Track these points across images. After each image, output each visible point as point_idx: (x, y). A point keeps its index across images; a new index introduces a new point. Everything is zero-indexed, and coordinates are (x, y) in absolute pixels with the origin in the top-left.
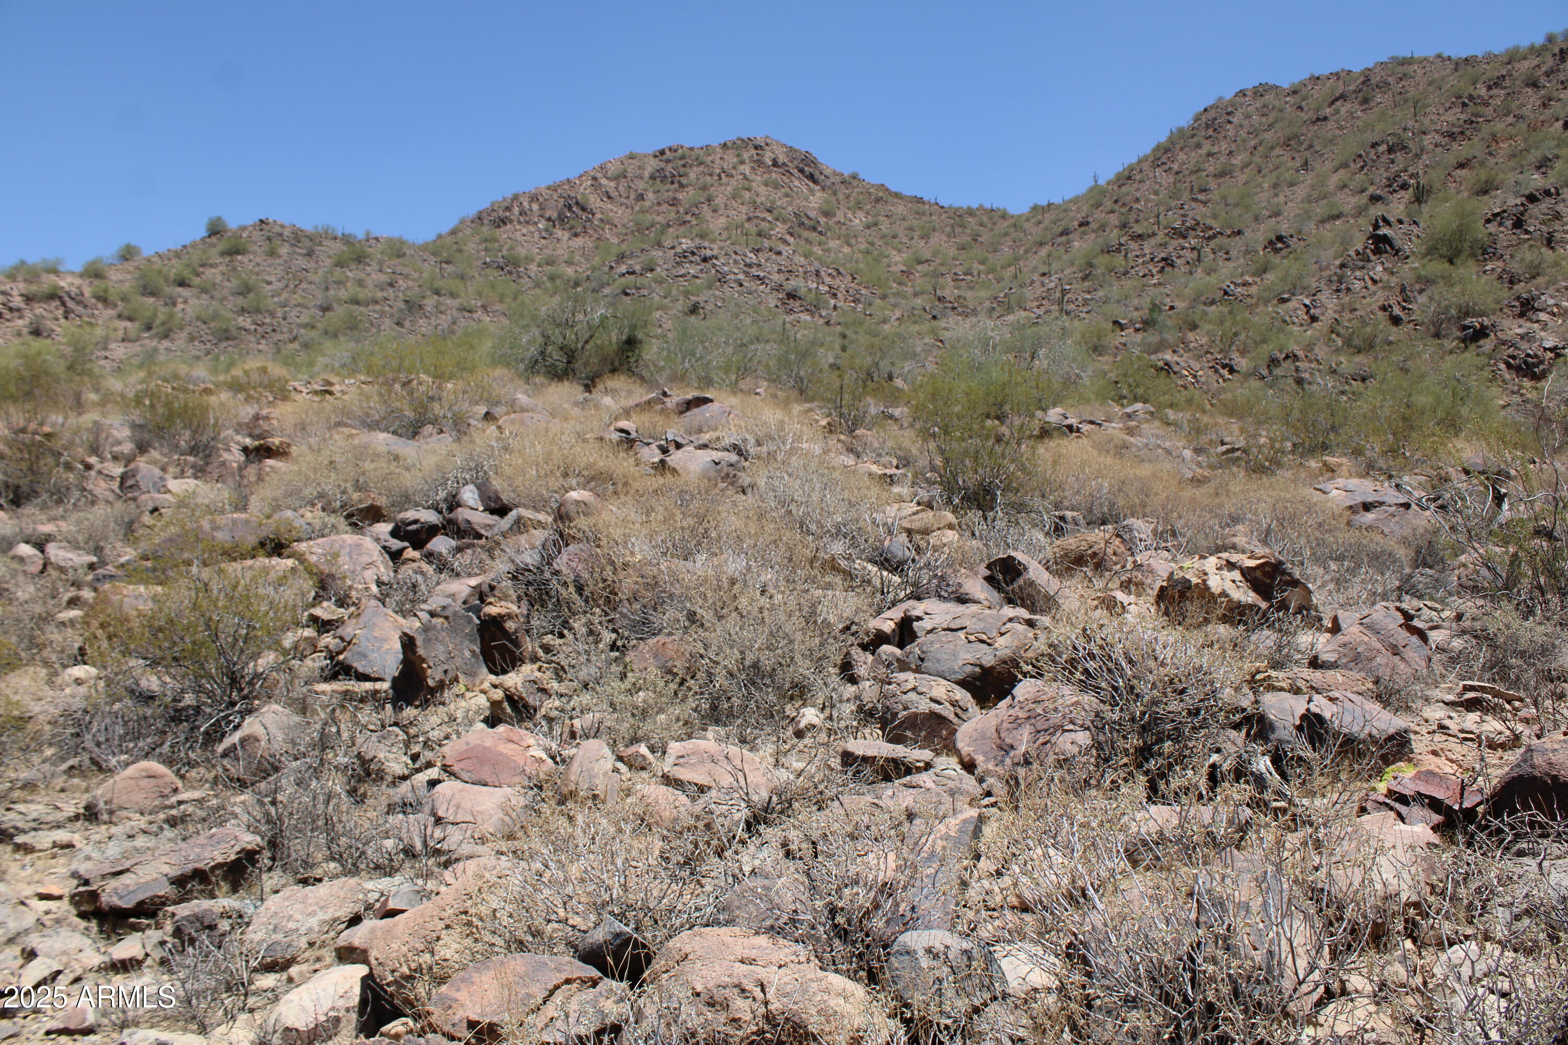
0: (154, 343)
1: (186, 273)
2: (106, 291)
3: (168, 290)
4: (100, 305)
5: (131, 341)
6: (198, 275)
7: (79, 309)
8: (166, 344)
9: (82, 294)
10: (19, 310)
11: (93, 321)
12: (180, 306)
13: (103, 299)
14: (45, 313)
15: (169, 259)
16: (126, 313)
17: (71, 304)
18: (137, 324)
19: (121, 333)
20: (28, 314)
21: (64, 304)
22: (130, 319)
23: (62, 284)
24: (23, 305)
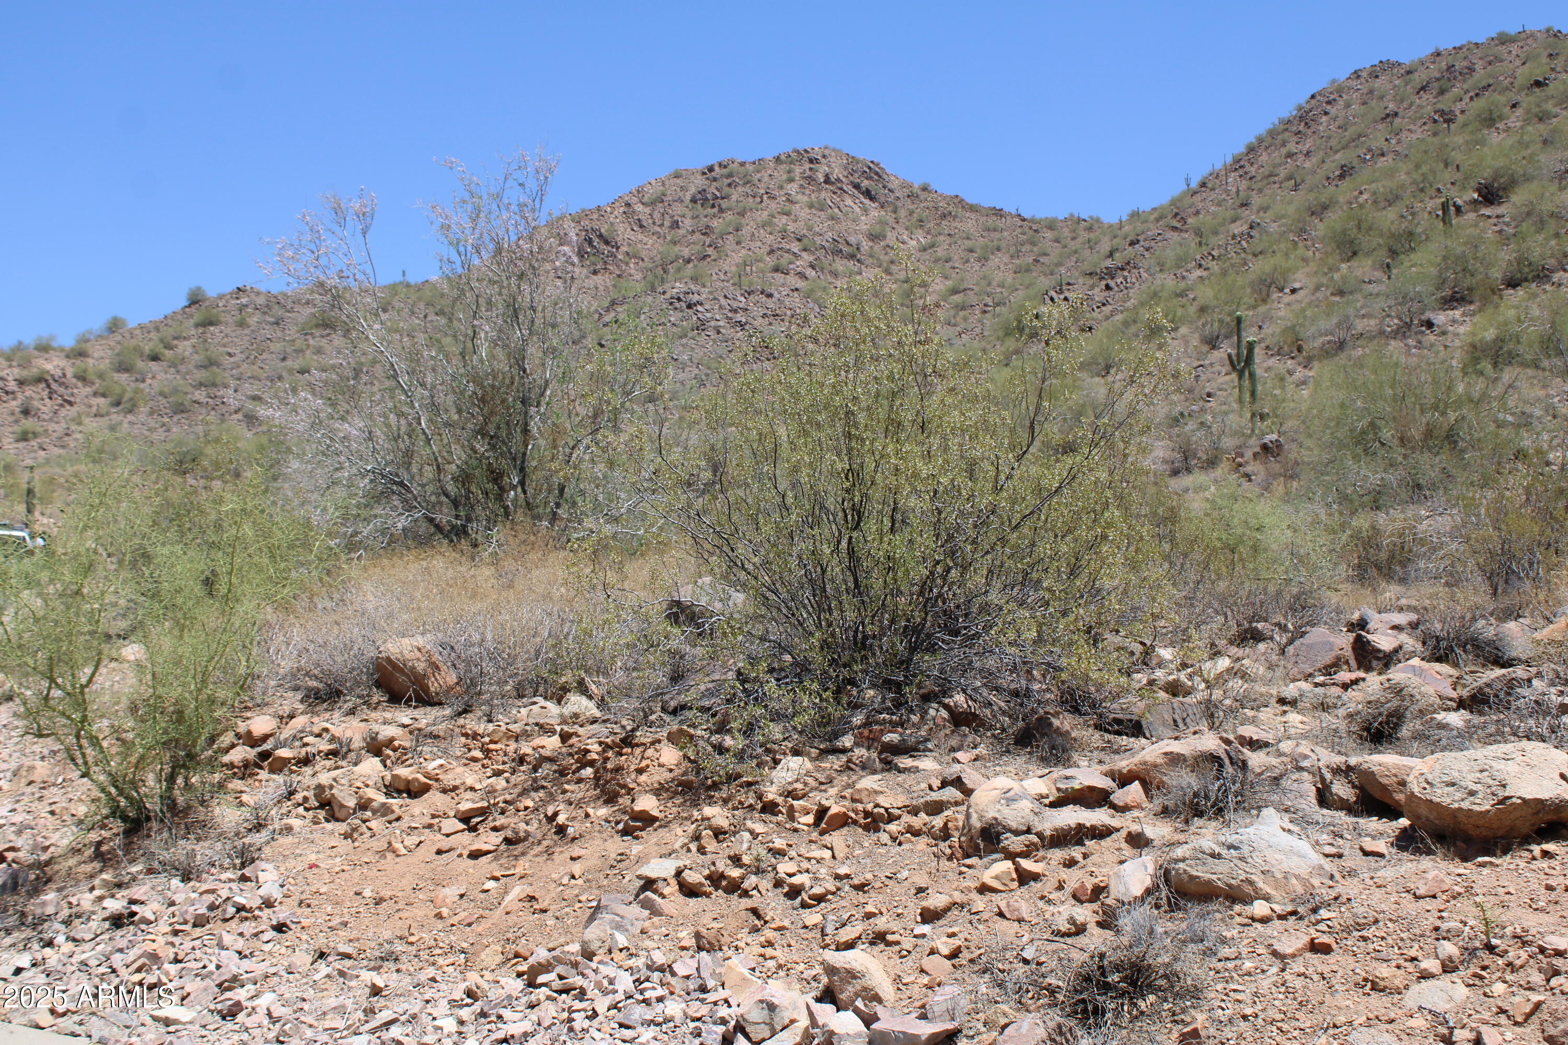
0: (121, 418)
1: (160, 349)
2: (85, 371)
3: (140, 364)
4: (80, 384)
5: (102, 416)
6: (172, 349)
7: (62, 390)
8: (130, 417)
9: (64, 375)
10: (13, 393)
11: (72, 399)
12: (149, 381)
13: (82, 378)
14: (33, 395)
15: (149, 332)
16: (101, 391)
17: (54, 386)
18: (109, 400)
19: (94, 409)
20: (19, 395)
21: (49, 386)
22: (104, 395)
23: (49, 367)
24: (16, 389)
